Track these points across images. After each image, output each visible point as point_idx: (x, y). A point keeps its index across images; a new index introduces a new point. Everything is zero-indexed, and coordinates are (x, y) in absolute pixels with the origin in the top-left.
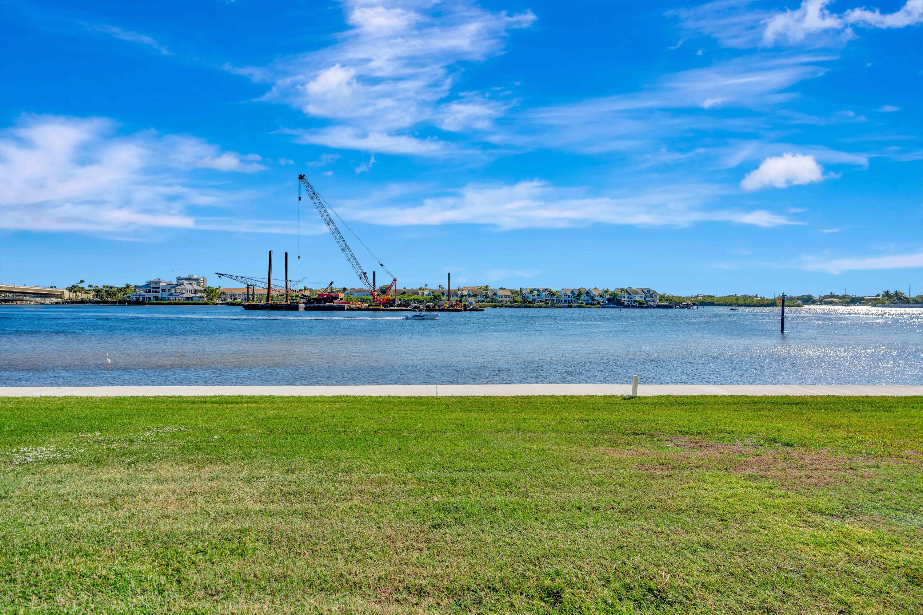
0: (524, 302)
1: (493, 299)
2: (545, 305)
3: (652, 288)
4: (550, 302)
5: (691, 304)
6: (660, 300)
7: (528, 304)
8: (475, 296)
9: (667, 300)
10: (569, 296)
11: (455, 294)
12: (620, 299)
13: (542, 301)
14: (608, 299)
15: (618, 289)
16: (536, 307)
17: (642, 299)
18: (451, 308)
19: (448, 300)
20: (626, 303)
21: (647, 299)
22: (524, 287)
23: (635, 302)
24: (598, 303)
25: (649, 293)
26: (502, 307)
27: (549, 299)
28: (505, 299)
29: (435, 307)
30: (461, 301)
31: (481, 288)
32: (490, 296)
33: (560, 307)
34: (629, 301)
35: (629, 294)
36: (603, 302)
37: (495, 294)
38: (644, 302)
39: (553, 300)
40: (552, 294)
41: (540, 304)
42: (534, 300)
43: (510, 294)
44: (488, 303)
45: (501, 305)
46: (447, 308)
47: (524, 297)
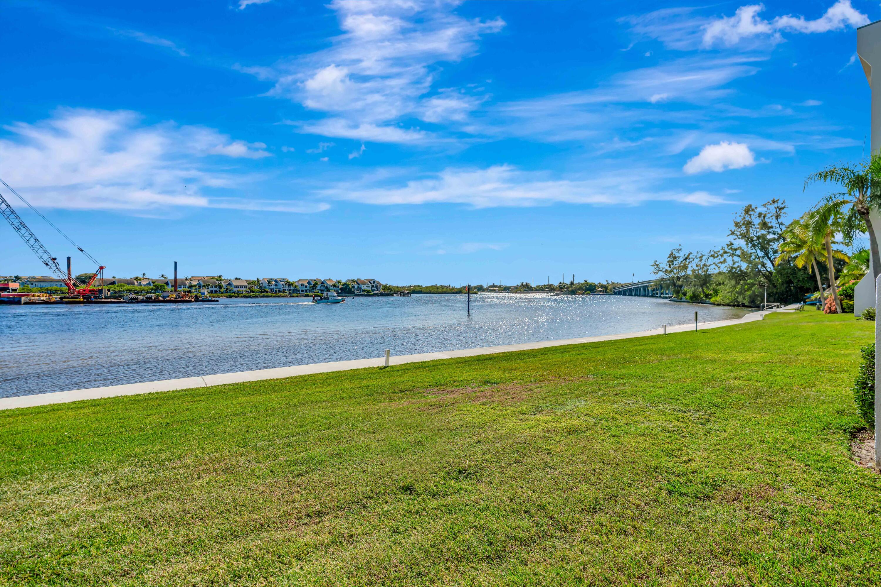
0: (262, 292)
1: (227, 289)
2: (283, 295)
3: (377, 279)
4: (288, 292)
5: (406, 292)
6: (383, 289)
7: (266, 294)
8: (207, 286)
9: (389, 289)
10: (306, 286)
11: (183, 284)
12: (351, 289)
13: (279, 291)
14: (341, 289)
15: (349, 280)
16: (274, 297)
17: (369, 289)
18: (179, 299)
19: (175, 290)
20: (356, 292)
21: (373, 288)
22: (261, 278)
23: (364, 291)
25: (374, 284)
26: (238, 297)
27: (286, 289)
28: (241, 289)
29: (158, 298)
30: (190, 292)
31: (213, 278)
32: (224, 286)
33: (297, 296)
34: (358, 290)
35: (358, 284)
37: (229, 284)
38: (371, 291)
39: (290, 290)
40: (289, 284)
41: (278, 294)
42: (271, 290)
43: (246, 284)
44: (222, 293)
45: (237, 295)
46: (173, 299)
47: (261, 287)
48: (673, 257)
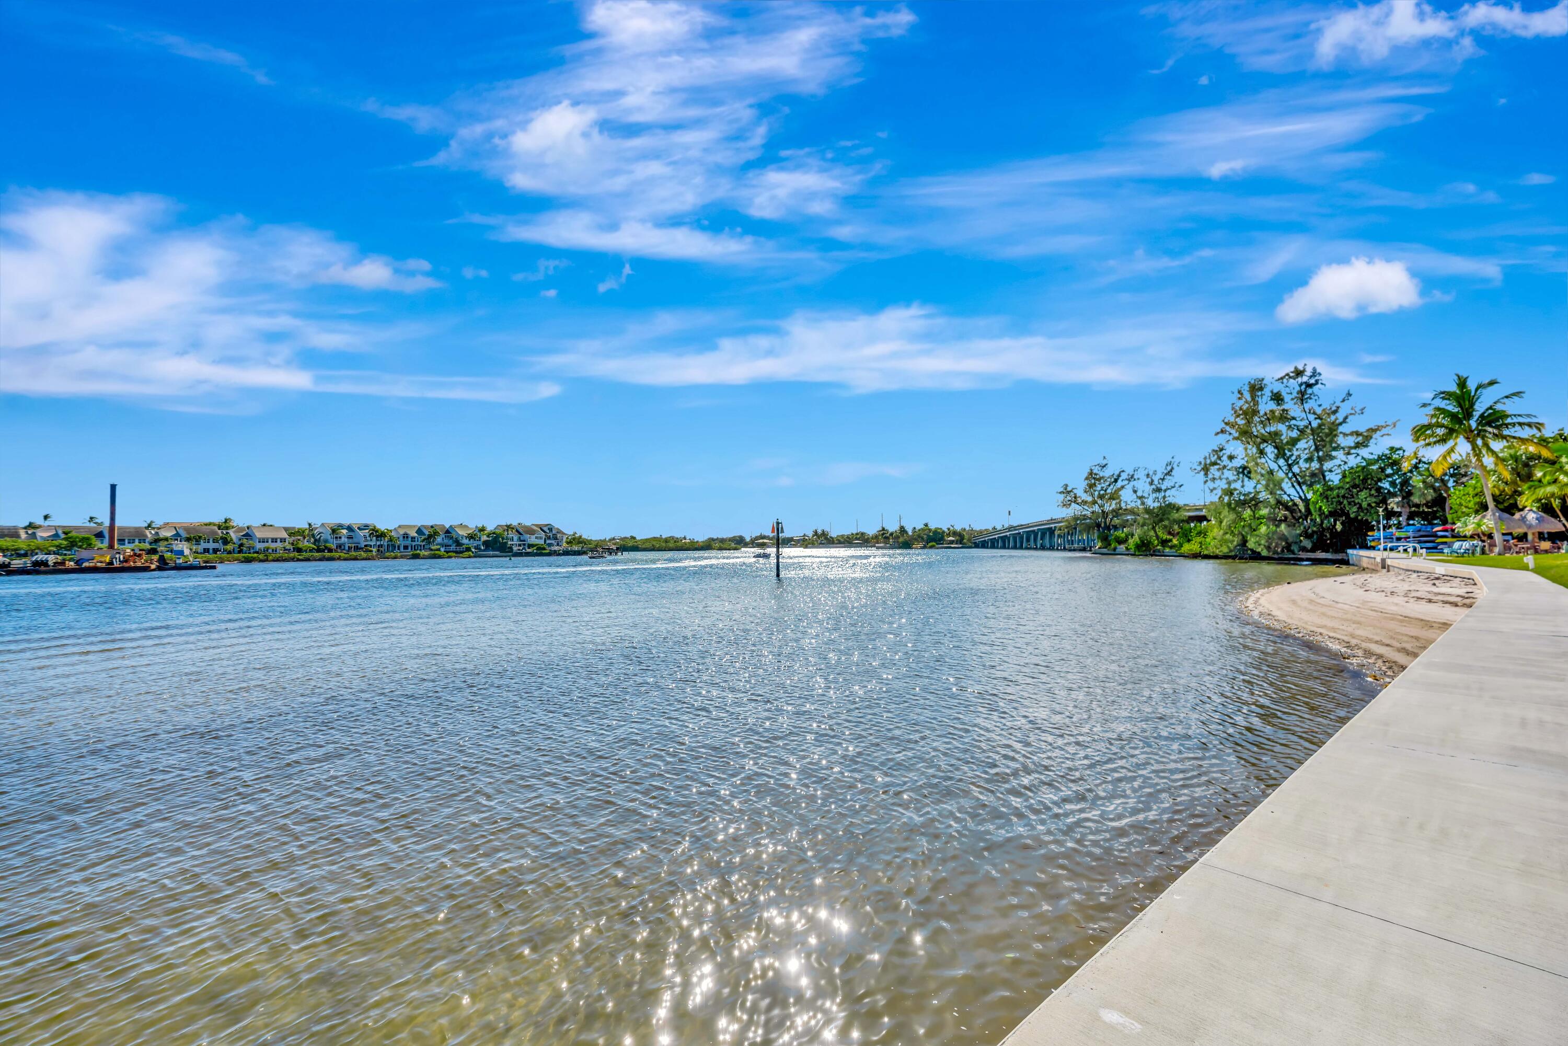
0: (319, 550)
1: (241, 545)
2: (363, 555)
3: (557, 525)
4: (375, 550)
5: (614, 547)
6: (568, 543)
7: (327, 554)
8: (192, 539)
9: (580, 542)
10: (413, 539)
11: (134, 535)
12: (506, 543)
13: (357, 549)
14: (485, 543)
15: (501, 526)
16: (345, 559)
17: (541, 542)
18: (116, 564)
19: (112, 548)
20: (515, 549)
21: (548, 542)
22: (317, 523)
23: (530, 546)
24: (468, 549)
25: (551, 533)
26: (266, 560)
27: (372, 543)
28: (273, 545)
29: (64, 564)
31: (210, 524)
32: (235, 540)
33: (395, 558)
34: (520, 545)
35: (520, 533)
36: (477, 548)
37: (247, 536)
38: (545, 546)
39: (381, 546)
40: (380, 535)
41: (354, 553)
42: (339, 546)
43: (284, 535)
44: (229, 553)
45: (265, 556)
46: (104, 565)
47: (319, 540)
48: (1093, 479)
